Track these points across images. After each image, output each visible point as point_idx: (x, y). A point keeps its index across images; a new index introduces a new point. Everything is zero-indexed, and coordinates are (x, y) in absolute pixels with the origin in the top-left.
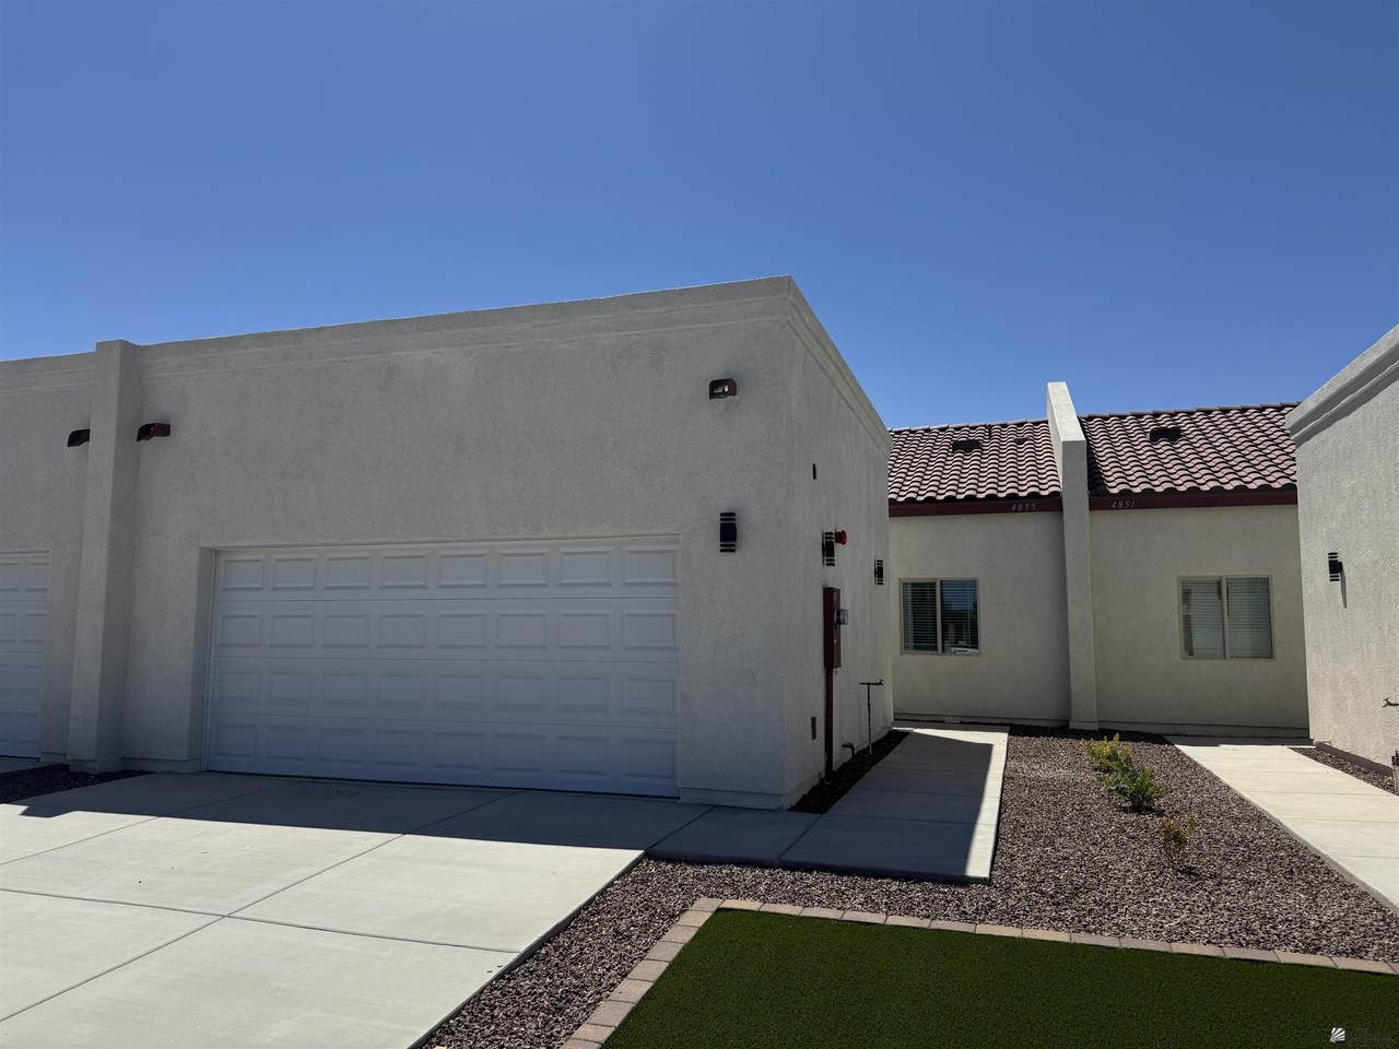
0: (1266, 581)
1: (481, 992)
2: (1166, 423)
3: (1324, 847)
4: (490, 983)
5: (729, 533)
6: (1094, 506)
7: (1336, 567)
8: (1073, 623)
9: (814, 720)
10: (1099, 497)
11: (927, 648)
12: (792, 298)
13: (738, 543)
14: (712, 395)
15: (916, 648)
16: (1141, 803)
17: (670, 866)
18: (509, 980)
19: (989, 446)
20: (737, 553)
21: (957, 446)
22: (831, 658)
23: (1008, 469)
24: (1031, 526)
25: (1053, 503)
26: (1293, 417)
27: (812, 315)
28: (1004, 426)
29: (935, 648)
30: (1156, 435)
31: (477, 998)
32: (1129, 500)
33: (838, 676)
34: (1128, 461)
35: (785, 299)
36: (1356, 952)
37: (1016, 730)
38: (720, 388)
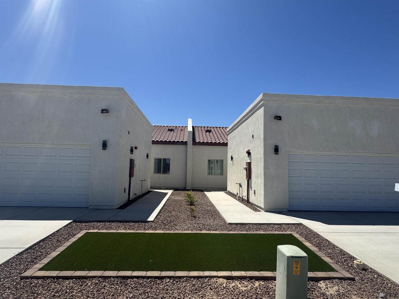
0: (223, 160)
1: (10, 259)
2: (209, 129)
3: (220, 210)
4: (14, 257)
5: (105, 145)
6: (193, 144)
7: (232, 158)
8: (188, 167)
9: (125, 189)
10: (194, 143)
11: (159, 173)
12: (123, 92)
13: (107, 148)
14: (102, 112)
15: (158, 173)
16: (192, 204)
17: (79, 223)
18: (20, 255)
19: (176, 131)
20: (107, 150)
21: (169, 130)
22: (131, 175)
23: (178, 135)
24: (181, 148)
25: (185, 143)
26: (228, 129)
27: (129, 97)
28: (179, 127)
29: (161, 173)
30: (207, 131)
31: (8, 261)
32: (200, 144)
33: (133, 179)
34: (201, 136)
35: (121, 92)
36: (216, 230)
37: (175, 189)
38: (104, 111)
